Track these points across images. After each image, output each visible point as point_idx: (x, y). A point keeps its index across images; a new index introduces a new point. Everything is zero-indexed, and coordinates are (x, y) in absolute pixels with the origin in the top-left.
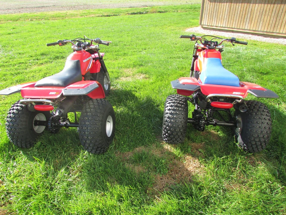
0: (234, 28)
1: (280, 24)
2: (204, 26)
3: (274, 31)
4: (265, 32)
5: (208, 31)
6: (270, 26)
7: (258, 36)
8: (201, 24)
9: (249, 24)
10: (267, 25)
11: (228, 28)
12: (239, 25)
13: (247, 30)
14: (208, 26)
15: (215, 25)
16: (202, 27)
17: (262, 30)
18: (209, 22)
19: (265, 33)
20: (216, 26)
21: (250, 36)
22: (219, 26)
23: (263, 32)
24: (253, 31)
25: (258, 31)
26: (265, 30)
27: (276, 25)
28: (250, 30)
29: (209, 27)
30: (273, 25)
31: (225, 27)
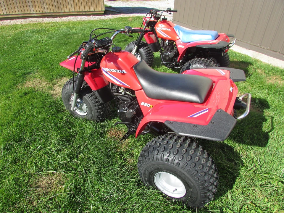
0: (19, 14)
9: (34, 8)
12: (23, 10)
13: (34, 13)
17: (49, 11)
23: (50, 13)
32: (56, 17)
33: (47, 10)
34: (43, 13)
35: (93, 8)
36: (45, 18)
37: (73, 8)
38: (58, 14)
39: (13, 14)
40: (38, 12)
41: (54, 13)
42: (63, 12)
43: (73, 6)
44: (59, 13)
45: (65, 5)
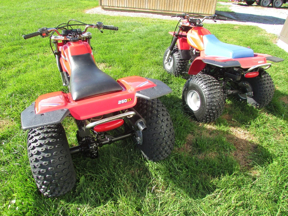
0: (136, 8)
1: (173, 4)
2: (105, 7)
3: (170, 10)
4: (163, 10)
5: (111, 12)
6: (166, 5)
7: (158, 14)
8: (101, 5)
9: (149, 4)
10: (163, 5)
11: (130, 8)
12: (139, 5)
13: (147, 9)
14: (109, 7)
15: (116, 6)
16: (103, 8)
17: (160, 9)
18: (110, 2)
19: (163, 12)
20: (118, 7)
21: (151, 15)
22: (121, 6)
23: (161, 10)
24: (153, 10)
25: (157, 10)
26: (163, 9)
27: (171, 4)
28: (150, 9)
29: (111, 8)
30: (168, 4)
31: (127, 7)
32: (165, 14)
33: (159, 8)
34: (154, 10)
35: (203, 10)
36: (155, 15)
37: (183, 9)
38: (167, 12)
39: (131, 8)
40: (151, 8)
41: (164, 11)
42: (172, 11)
43: (183, 7)
44: (169, 11)
45: (176, 4)
